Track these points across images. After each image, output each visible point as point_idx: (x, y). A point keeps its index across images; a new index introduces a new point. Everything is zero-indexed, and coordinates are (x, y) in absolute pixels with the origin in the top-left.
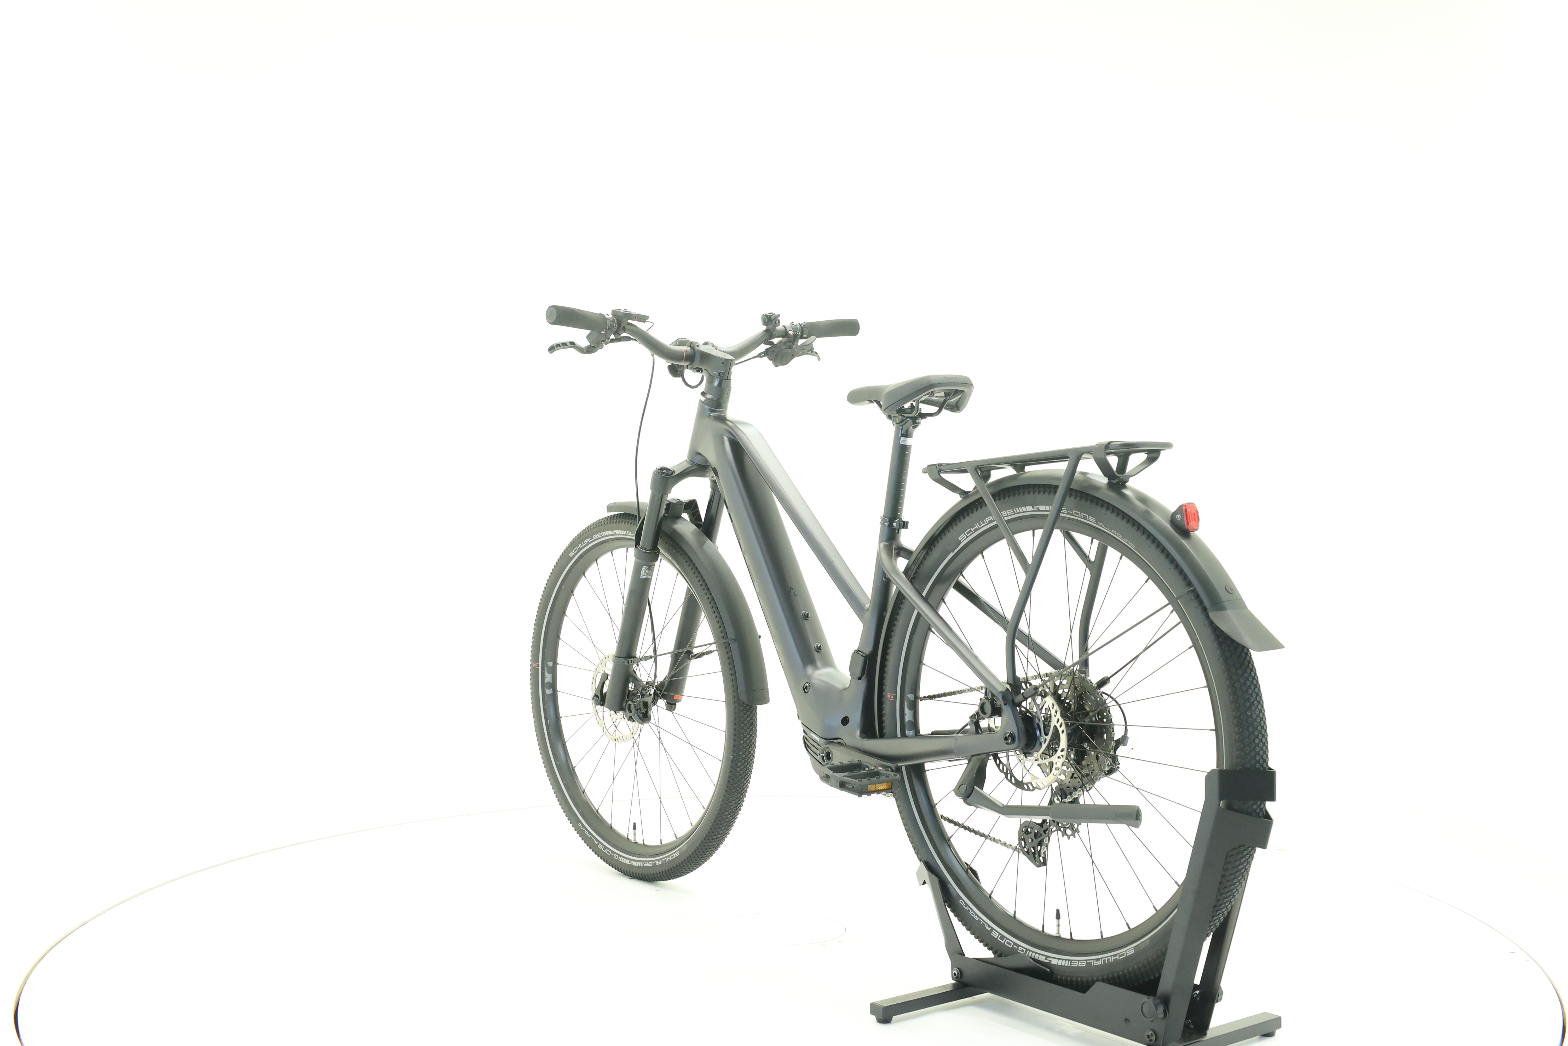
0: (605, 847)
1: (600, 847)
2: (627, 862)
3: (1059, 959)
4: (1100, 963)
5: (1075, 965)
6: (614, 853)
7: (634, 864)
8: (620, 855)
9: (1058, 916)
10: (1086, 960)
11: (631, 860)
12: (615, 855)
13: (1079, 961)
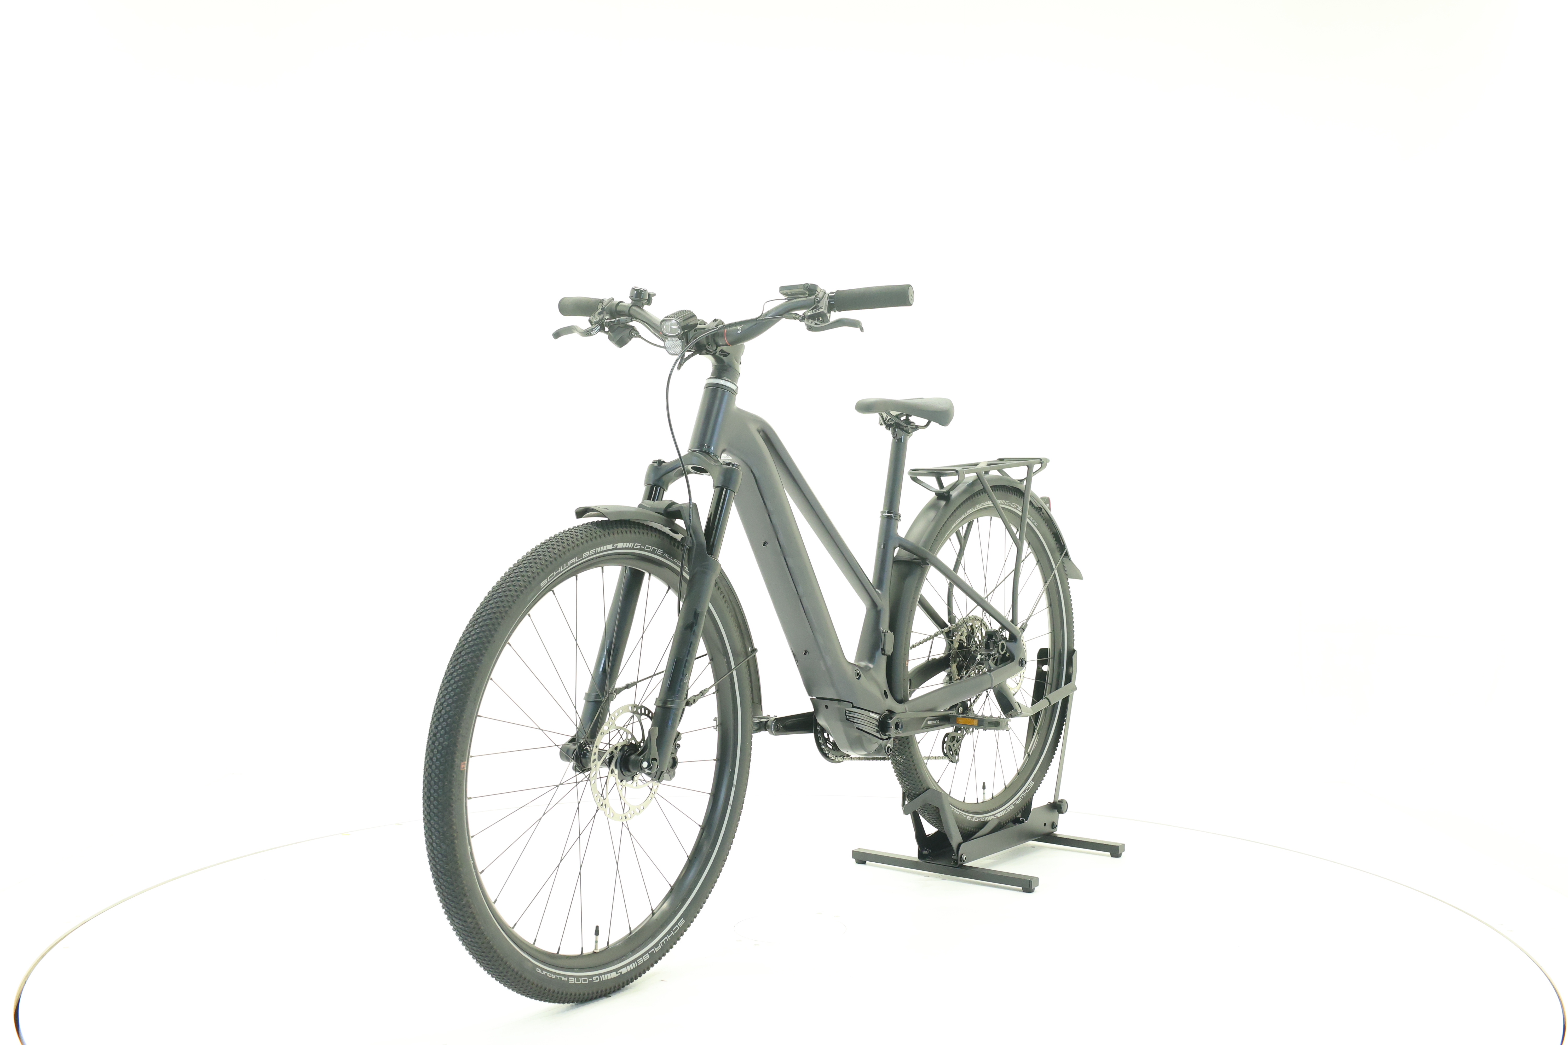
0: (578, 978)
1: (572, 981)
2: (614, 975)
3: (999, 812)
4: (1020, 800)
5: (1009, 810)
6: (591, 976)
7: (624, 971)
8: (599, 975)
9: (984, 787)
10: (1012, 804)
11: (616, 970)
12: (594, 978)
13: (1009, 806)
